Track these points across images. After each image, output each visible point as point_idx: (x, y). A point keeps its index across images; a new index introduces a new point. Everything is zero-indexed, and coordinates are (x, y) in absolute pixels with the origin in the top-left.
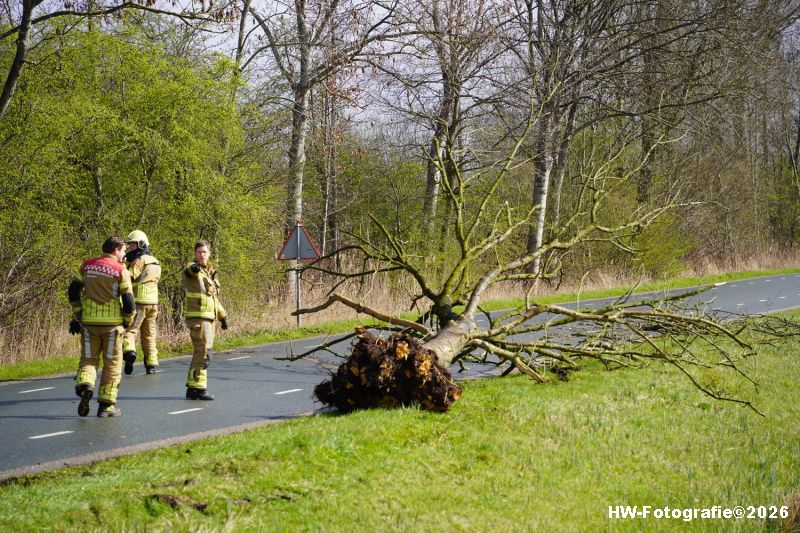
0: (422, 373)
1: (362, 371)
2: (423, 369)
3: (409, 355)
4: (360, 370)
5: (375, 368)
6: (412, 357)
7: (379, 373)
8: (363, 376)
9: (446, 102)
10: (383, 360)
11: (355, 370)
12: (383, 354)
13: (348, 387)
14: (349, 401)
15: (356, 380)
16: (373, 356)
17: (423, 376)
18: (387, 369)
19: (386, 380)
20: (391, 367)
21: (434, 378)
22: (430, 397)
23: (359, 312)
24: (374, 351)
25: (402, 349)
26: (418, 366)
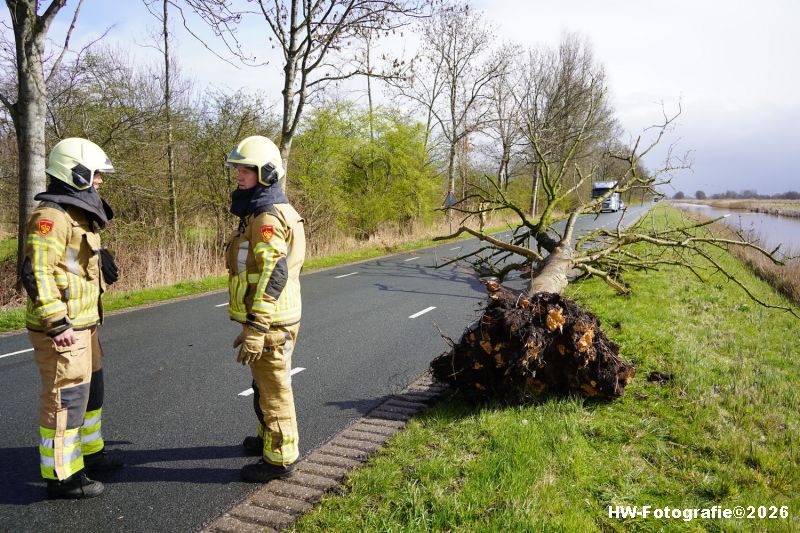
0: (582, 350)
1: (497, 349)
2: (585, 344)
3: (564, 325)
4: (493, 345)
5: (516, 347)
6: (568, 328)
7: (522, 354)
8: (498, 356)
9: (505, 153)
10: (529, 334)
11: (486, 346)
12: (527, 325)
13: (477, 367)
14: (478, 385)
15: (488, 359)
16: (513, 329)
17: (584, 354)
18: (534, 348)
19: (533, 364)
20: (540, 344)
21: (600, 356)
22: (593, 383)
23: (482, 239)
24: (514, 319)
25: (554, 316)
26: (578, 340)
